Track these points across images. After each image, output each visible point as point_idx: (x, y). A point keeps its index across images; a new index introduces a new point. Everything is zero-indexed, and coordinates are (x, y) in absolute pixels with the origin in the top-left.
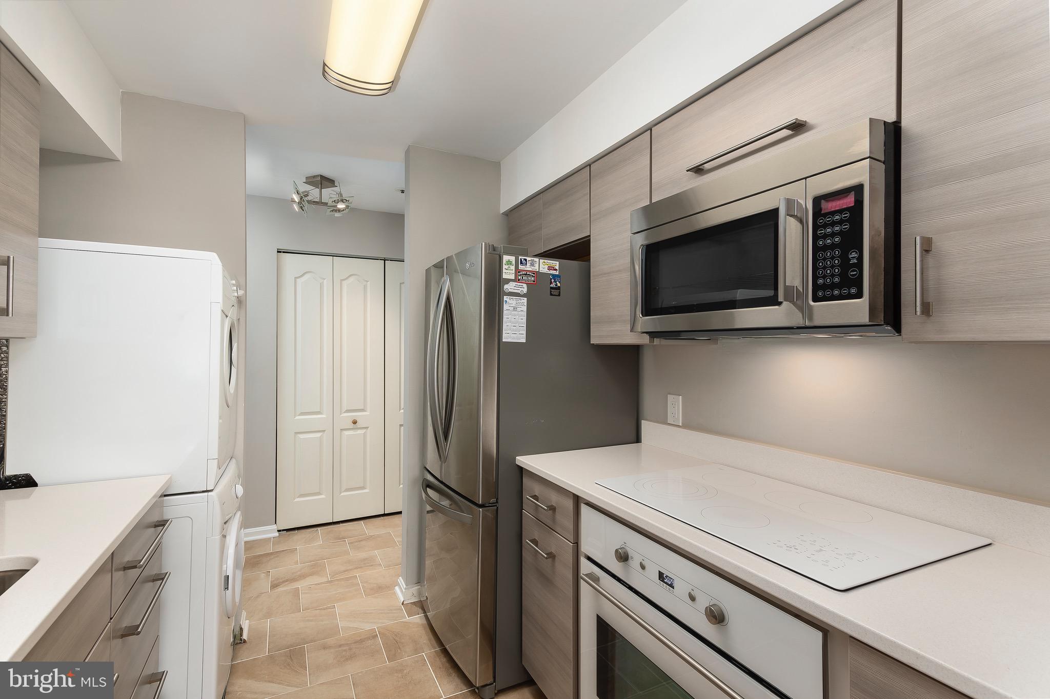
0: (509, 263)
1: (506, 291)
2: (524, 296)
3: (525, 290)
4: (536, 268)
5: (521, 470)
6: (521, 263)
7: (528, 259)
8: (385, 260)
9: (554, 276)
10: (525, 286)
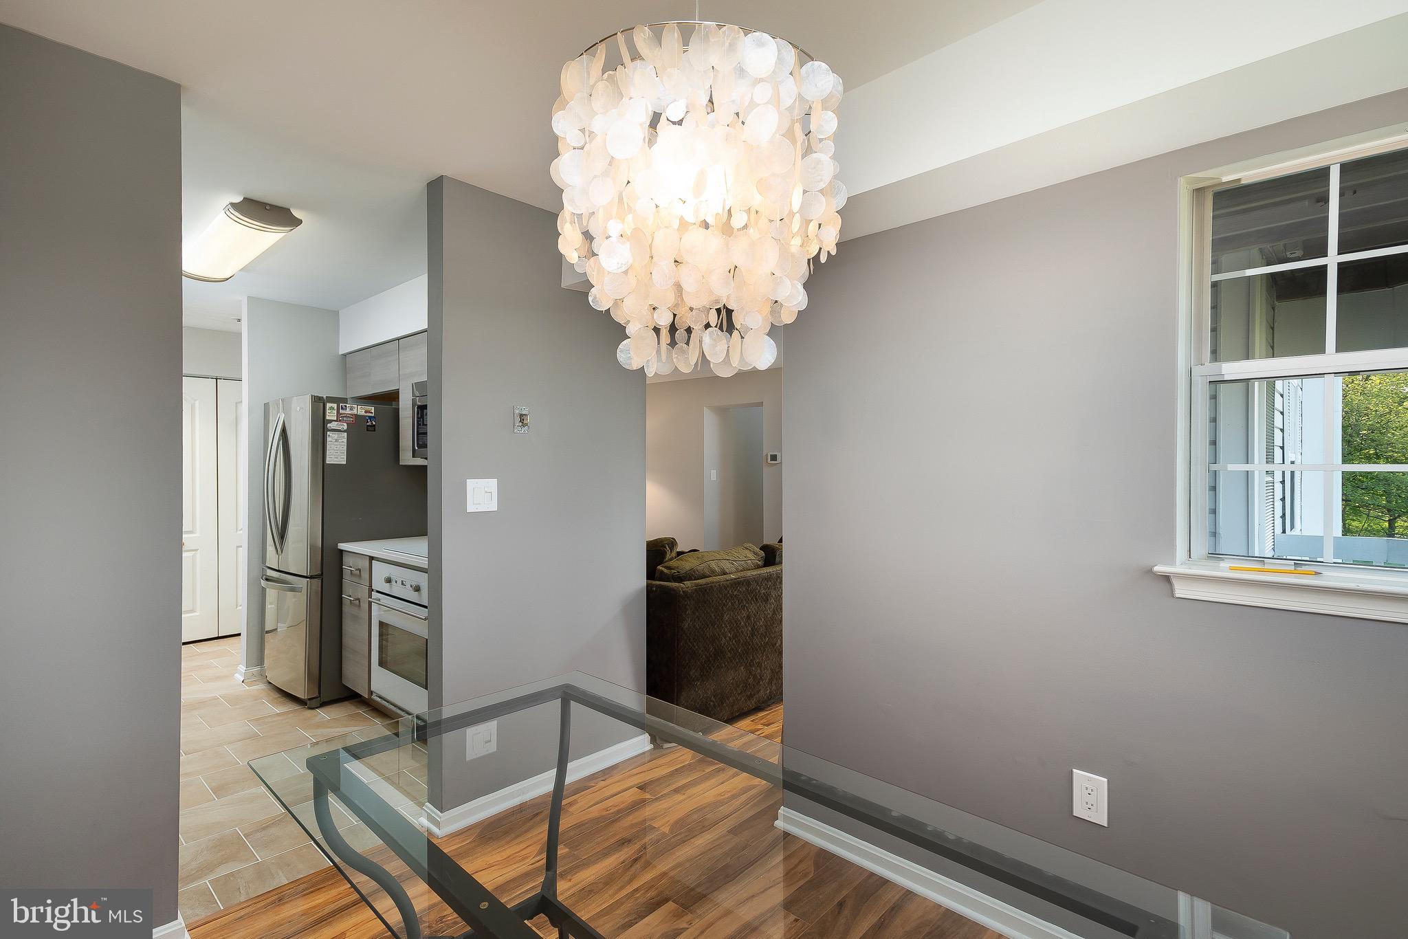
0: (332, 408)
1: (330, 428)
2: (345, 431)
3: (345, 428)
4: (355, 412)
5: (341, 551)
6: (342, 408)
7: (348, 405)
8: (217, 379)
9: (370, 417)
10: (345, 424)
